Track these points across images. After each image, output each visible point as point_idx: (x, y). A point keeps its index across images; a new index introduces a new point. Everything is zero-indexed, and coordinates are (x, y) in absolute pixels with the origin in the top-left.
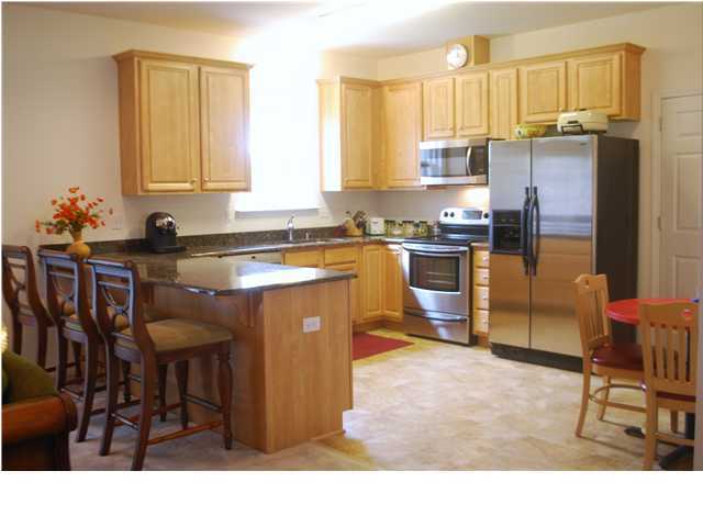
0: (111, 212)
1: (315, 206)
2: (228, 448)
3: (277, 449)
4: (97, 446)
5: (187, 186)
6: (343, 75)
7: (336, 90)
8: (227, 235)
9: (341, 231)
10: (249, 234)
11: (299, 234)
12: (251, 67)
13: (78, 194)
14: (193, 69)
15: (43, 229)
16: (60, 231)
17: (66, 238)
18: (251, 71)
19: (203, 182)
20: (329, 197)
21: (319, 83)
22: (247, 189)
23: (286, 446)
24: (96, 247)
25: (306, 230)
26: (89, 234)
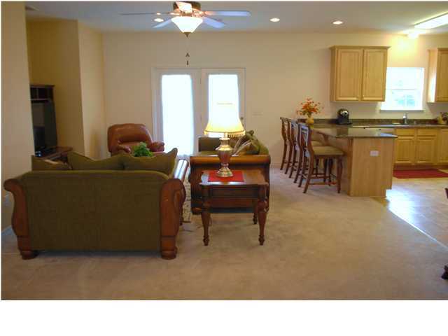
0: (323, 108)
1: (421, 109)
2: (339, 192)
3: (355, 196)
4: (293, 180)
5: (355, 99)
6: (440, 47)
7: (436, 54)
8: (375, 120)
9: (435, 122)
10: (385, 120)
11: (410, 121)
12: (389, 47)
13: (311, 101)
14: (360, 51)
15: (299, 113)
16: (304, 114)
17: (305, 117)
18: (389, 50)
19: (362, 97)
20: (430, 105)
21: (429, 51)
22: (383, 101)
23: (358, 196)
24: (317, 121)
25: (414, 120)
26: (314, 116)
